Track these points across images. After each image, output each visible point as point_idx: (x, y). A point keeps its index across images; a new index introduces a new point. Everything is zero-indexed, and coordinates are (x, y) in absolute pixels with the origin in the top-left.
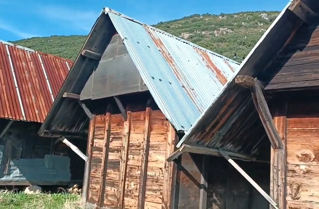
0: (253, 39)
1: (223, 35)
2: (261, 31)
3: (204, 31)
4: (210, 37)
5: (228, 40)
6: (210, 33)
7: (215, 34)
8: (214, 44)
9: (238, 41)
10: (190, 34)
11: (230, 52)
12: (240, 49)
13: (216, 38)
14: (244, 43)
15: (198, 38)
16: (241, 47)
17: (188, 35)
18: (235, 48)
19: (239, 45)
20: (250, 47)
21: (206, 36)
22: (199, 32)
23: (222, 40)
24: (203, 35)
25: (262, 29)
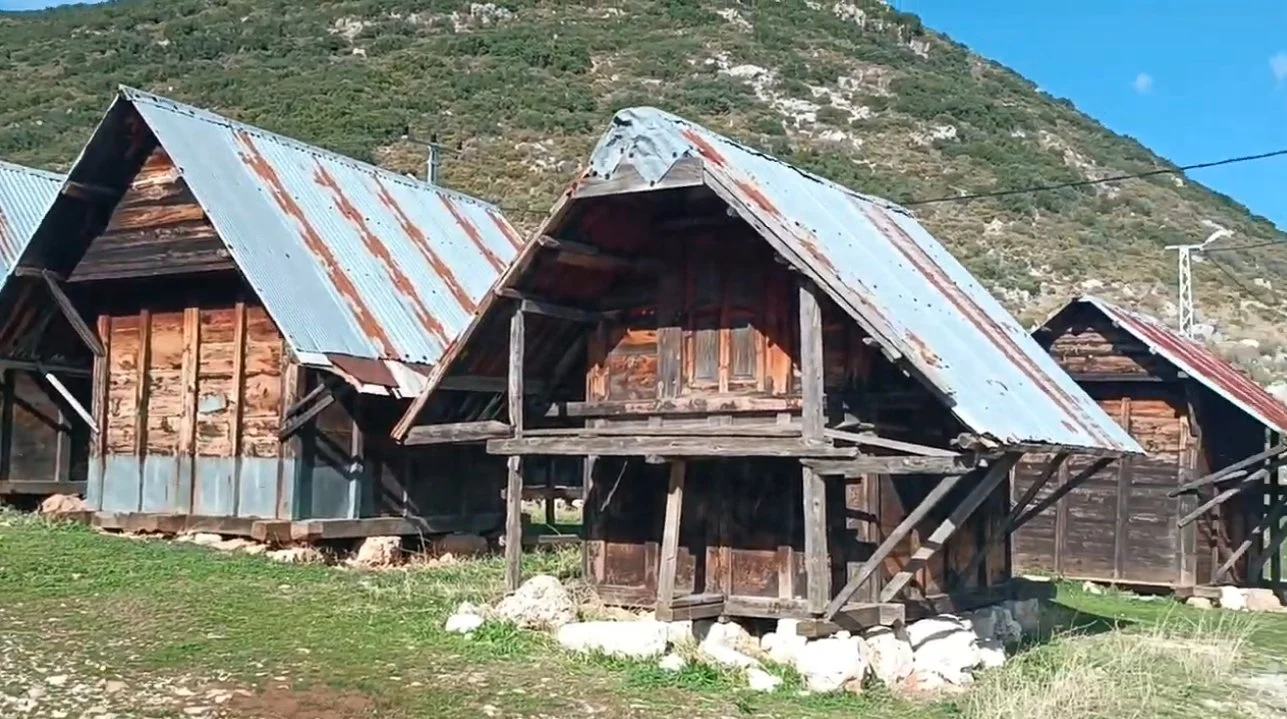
0: (576, 45)
1: (481, 27)
2: (607, 16)
3: (413, 11)
4: (435, 34)
5: (494, 47)
6: (437, 19)
7: (452, 25)
8: (446, 60)
9: (528, 51)
10: (367, 23)
11: (496, 90)
12: (531, 79)
13: (454, 37)
14: (548, 56)
15: (394, 36)
16: (534, 71)
17: (358, 24)
18: (514, 76)
19: (532, 65)
20: (568, 72)
21: (421, 30)
22: (398, 16)
23: (476, 47)
24: (409, 29)
25: (611, 10)
